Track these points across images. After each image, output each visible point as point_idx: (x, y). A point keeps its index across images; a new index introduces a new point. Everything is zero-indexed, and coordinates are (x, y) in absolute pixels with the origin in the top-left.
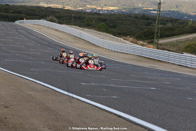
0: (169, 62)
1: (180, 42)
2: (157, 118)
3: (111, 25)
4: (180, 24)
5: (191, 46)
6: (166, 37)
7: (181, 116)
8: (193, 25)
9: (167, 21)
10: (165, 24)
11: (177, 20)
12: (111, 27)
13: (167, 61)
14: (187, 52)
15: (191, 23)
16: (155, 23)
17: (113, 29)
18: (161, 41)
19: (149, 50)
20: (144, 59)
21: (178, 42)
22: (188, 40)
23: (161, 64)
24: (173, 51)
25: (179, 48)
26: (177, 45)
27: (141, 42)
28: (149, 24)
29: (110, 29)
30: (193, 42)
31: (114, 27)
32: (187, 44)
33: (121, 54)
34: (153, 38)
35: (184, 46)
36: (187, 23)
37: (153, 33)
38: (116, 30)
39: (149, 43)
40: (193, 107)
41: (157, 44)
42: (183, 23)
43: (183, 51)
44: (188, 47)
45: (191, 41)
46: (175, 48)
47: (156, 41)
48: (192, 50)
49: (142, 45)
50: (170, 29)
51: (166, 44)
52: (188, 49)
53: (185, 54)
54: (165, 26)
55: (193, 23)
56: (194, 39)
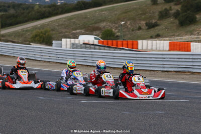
0: (15, 56)
1: (26, 31)
2: (4, 125)
4: (24, 10)
5: (39, 35)
6: (8, 26)
7: (32, 120)
8: (40, 9)
9: (9, 7)
10: (6, 11)
11: (21, 4)
13: (12, 55)
14: (35, 42)
15: (37, 7)
18: (4, 32)
21: (24, 31)
22: (35, 28)
24: (18, 43)
25: (26, 38)
26: (22, 35)
30: (42, 30)
32: (34, 32)
35: (31, 36)
36: (33, 8)
40: (46, 108)
42: (27, 8)
43: (30, 42)
44: (36, 36)
45: (39, 28)
48: (42, 39)
50: (13, 16)
51: (10, 35)
52: (37, 38)
53: (33, 45)
54: (7, 13)
55: (40, 7)
56: (43, 26)
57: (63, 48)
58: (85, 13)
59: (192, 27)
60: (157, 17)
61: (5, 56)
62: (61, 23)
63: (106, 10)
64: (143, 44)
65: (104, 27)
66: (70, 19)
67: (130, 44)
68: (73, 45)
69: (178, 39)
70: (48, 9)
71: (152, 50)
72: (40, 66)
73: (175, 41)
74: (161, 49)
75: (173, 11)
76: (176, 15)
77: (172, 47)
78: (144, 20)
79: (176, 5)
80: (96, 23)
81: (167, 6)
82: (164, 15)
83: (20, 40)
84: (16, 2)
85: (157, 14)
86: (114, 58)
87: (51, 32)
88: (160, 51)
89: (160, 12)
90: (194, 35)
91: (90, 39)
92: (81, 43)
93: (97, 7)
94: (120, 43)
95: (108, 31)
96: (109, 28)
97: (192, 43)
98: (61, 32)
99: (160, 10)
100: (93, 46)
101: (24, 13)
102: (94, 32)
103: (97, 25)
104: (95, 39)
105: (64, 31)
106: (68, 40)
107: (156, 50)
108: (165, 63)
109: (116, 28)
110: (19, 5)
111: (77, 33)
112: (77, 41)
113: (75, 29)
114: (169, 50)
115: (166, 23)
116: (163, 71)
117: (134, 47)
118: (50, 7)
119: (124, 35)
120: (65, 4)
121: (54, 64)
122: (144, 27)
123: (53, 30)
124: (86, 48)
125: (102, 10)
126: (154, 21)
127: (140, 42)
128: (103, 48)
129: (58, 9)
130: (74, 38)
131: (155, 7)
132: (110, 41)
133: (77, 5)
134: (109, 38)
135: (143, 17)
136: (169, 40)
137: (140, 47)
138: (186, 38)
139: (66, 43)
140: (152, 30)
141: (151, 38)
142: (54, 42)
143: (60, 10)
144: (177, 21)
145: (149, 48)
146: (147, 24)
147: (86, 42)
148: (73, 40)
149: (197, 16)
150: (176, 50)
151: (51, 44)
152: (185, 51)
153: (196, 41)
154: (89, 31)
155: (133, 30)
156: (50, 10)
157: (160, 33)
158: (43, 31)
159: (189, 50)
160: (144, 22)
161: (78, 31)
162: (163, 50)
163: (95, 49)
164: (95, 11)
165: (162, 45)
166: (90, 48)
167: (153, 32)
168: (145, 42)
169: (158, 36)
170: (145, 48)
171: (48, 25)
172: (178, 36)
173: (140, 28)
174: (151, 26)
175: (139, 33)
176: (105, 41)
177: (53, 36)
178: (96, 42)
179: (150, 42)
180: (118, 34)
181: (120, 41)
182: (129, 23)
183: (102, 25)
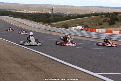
3: (34, 18)
6: (55, 22)
9: (55, 16)
10: (54, 17)
11: (59, 15)
13: (56, 31)
15: (64, 16)
16: (51, 17)
17: (35, 19)
18: (53, 24)
19: (48, 27)
22: (63, 23)
25: (60, 26)
28: (48, 17)
31: (35, 18)
32: (63, 24)
33: (38, 29)
37: (50, 21)
39: (49, 24)
41: (52, 25)
42: (61, 17)
44: (63, 25)
47: (51, 23)
48: (65, 27)
49: (46, 25)
50: (57, 19)
51: (55, 25)
53: (62, 28)
56: (66, 22)
57: (72, 30)
59: (113, 26)
62: (71, 22)
63: (86, 18)
64: (97, 30)
66: (74, 21)
67: (93, 30)
68: (75, 29)
69: (108, 29)
70: (68, 17)
71: (100, 32)
75: (107, 20)
76: (108, 21)
77: (107, 31)
79: (109, 18)
80: (82, 22)
81: (106, 18)
82: (104, 21)
83: (58, 26)
85: (102, 21)
86: (88, 34)
87: (68, 25)
89: (103, 20)
90: (114, 28)
91: (80, 27)
92: (78, 29)
93: (83, 17)
94: (90, 30)
95: (86, 25)
97: (113, 31)
99: (103, 19)
104: (82, 27)
105: (72, 24)
106: (74, 27)
109: (89, 24)
110: (59, 16)
112: (76, 28)
114: (106, 33)
115: (105, 24)
117: (94, 31)
118: (68, 16)
119: (91, 27)
120: (73, 16)
122: (98, 25)
124: (79, 30)
126: (101, 23)
127: (96, 29)
128: (84, 31)
129: (71, 17)
130: (75, 27)
132: (87, 29)
133: (77, 16)
135: (98, 21)
136: (106, 29)
137: (96, 31)
138: (111, 29)
139: (73, 28)
140: (100, 26)
144: (108, 23)
146: (99, 24)
148: (75, 28)
149: (115, 22)
150: (108, 33)
151: (68, 29)
153: (114, 30)
154: (80, 25)
155: (94, 26)
157: (103, 27)
158: (66, 24)
159: (112, 33)
160: (98, 23)
161: (77, 25)
162: (104, 32)
163: (82, 31)
165: (103, 31)
168: (98, 29)
169: (102, 28)
170: (98, 31)
173: (96, 25)
174: (100, 24)
175: (96, 26)
176: (85, 28)
178: (82, 29)
179: (99, 29)
180: (89, 26)
181: (90, 29)
182: (93, 23)
183: (84, 23)
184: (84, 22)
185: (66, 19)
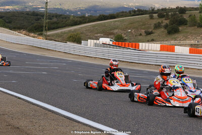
3: (7, 21)
4: (63, 18)
8: (74, 19)
9: (53, 16)
10: (51, 19)
11: (61, 15)
12: (7, 22)
14: (70, 41)
15: (72, 18)
16: (44, 18)
17: (9, 24)
18: (49, 33)
19: (38, 41)
20: (35, 48)
21: (62, 33)
22: (70, 31)
23: (49, 52)
24: (58, 41)
25: (63, 38)
26: (61, 36)
27: (32, 34)
28: (38, 19)
29: (7, 24)
31: (10, 22)
32: (69, 35)
33: (17, 45)
34: (42, 31)
35: (67, 37)
36: (69, 18)
38: (11, 25)
39: (39, 35)
41: (46, 36)
42: (65, 18)
43: (66, 41)
44: (71, 37)
45: (73, 32)
46: (60, 38)
47: (44, 33)
48: (74, 39)
49: (34, 37)
50: (55, 23)
51: (53, 35)
52: (71, 38)
53: (69, 43)
54: (51, 21)
55: (74, 17)
56: (75, 30)
57: (89, 46)
58: (104, 23)
59: (176, 35)
60: (153, 28)
61: (50, 49)
62: (87, 29)
63: (118, 21)
64: (143, 46)
65: (116, 33)
66: (93, 26)
67: (134, 45)
68: (96, 45)
69: (166, 43)
70: (79, 19)
71: (149, 50)
72: (73, 58)
73: (164, 44)
74: (155, 49)
75: (164, 24)
76: (166, 27)
77: (162, 49)
78: (143, 29)
79: (166, 19)
80: (111, 30)
81: (160, 20)
82: (157, 26)
83: (60, 39)
84: (58, 13)
85: (152, 26)
87: (81, 35)
88: (154, 51)
89: (155, 24)
90: (177, 41)
91: (107, 40)
92: (101, 43)
93: (112, 19)
94: (127, 45)
95: (119, 35)
96: (120, 34)
97: (176, 47)
98: (88, 35)
99: (155, 23)
100: (108, 46)
101: (62, 21)
102: (110, 36)
103: (112, 31)
104: (111, 40)
106: (92, 41)
107: (151, 50)
108: (158, 59)
109: (125, 34)
111: (98, 36)
112: (98, 42)
113: (97, 34)
114: (160, 51)
115: (158, 31)
116: (156, 65)
117: (136, 47)
118: (81, 18)
119: (130, 39)
120: (91, 16)
121: (83, 57)
122: (144, 34)
123: (82, 33)
124: (104, 47)
125: (116, 21)
126: (150, 30)
127: (140, 44)
128: (115, 47)
129: (86, 19)
130: (96, 39)
131: (151, 21)
132: (120, 43)
133: (99, 17)
134: (120, 40)
135: (143, 27)
136: (160, 43)
137: (140, 48)
138: (173, 42)
139: (91, 43)
140: (149, 36)
141: (148, 41)
142: (82, 41)
143: (87, 20)
144: (166, 31)
145: (147, 48)
146: (145, 32)
147: (104, 43)
148: (95, 41)
149: (180, 28)
150: (165, 51)
151: (80, 43)
152: (171, 51)
153: (178, 45)
154: (106, 35)
155: (136, 36)
156: (81, 19)
157: (154, 38)
158: (75, 33)
159: (173, 51)
160: (143, 31)
161: (99, 35)
162: (156, 51)
163: (110, 48)
164: (111, 22)
165: (156, 47)
166: (107, 47)
167: (149, 37)
168: (144, 44)
169: (153, 41)
170: (143, 48)
171: (79, 30)
172: (166, 41)
173: (141, 35)
174: (148, 33)
175: (140, 38)
176: (117, 43)
177: (82, 38)
178: (111, 43)
179: (147, 44)
180: (125, 38)
181: (127, 43)
182: (133, 31)
183: (115, 31)
184: (115, 28)
185: (75, 24)
